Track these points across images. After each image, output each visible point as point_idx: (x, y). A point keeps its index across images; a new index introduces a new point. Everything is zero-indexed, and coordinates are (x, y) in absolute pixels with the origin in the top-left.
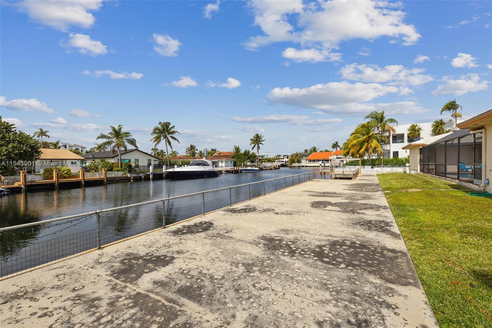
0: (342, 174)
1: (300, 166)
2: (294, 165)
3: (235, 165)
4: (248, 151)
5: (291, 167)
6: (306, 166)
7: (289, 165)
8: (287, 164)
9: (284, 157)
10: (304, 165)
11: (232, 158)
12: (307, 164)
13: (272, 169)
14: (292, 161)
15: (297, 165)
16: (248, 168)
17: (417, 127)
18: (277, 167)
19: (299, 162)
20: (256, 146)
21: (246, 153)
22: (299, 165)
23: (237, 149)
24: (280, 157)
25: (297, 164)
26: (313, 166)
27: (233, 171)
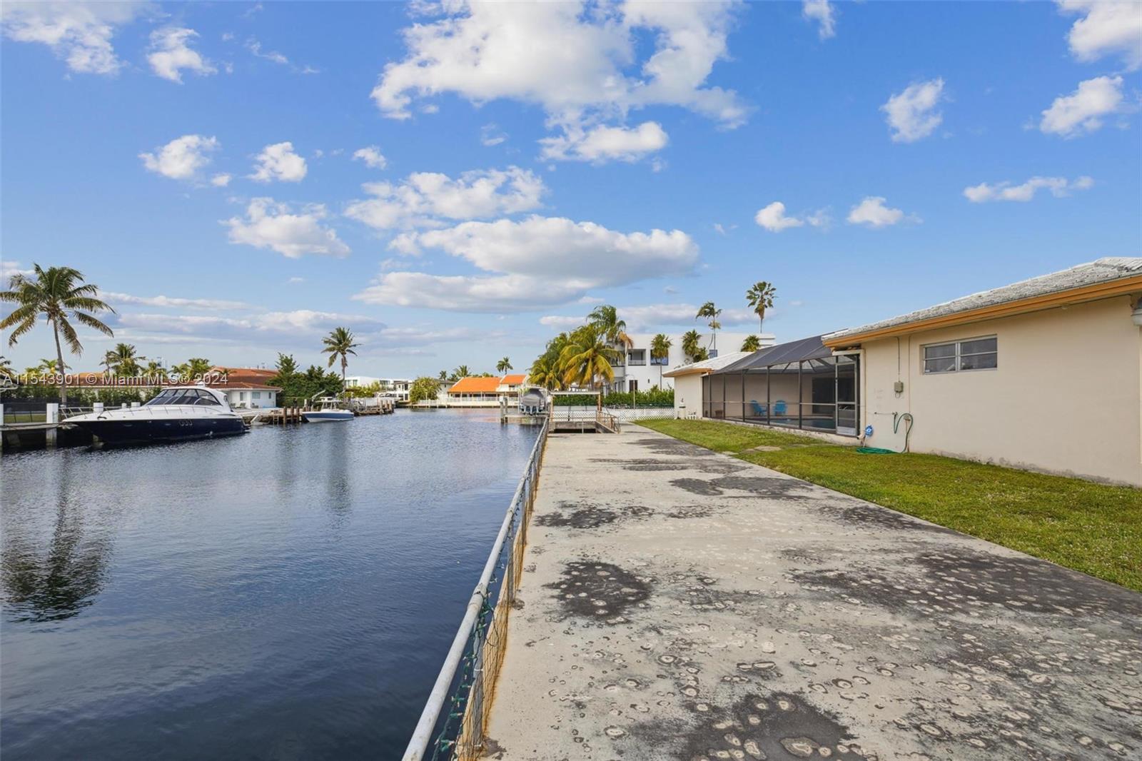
0: (566, 422)
1: (435, 407)
2: (421, 403)
3: (279, 404)
4: (320, 369)
5: (414, 409)
6: (449, 407)
7: (410, 404)
8: (404, 401)
9: (397, 386)
10: (444, 404)
11: (273, 384)
12: (451, 401)
13: (378, 414)
14: (418, 396)
15: (429, 405)
16: (324, 411)
17: (664, 340)
18: (390, 408)
19: (432, 396)
20: (340, 356)
21: (314, 375)
22: (434, 405)
23: (288, 364)
24: (386, 386)
25: (428, 403)
26: (464, 407)
27: (281, 418)
